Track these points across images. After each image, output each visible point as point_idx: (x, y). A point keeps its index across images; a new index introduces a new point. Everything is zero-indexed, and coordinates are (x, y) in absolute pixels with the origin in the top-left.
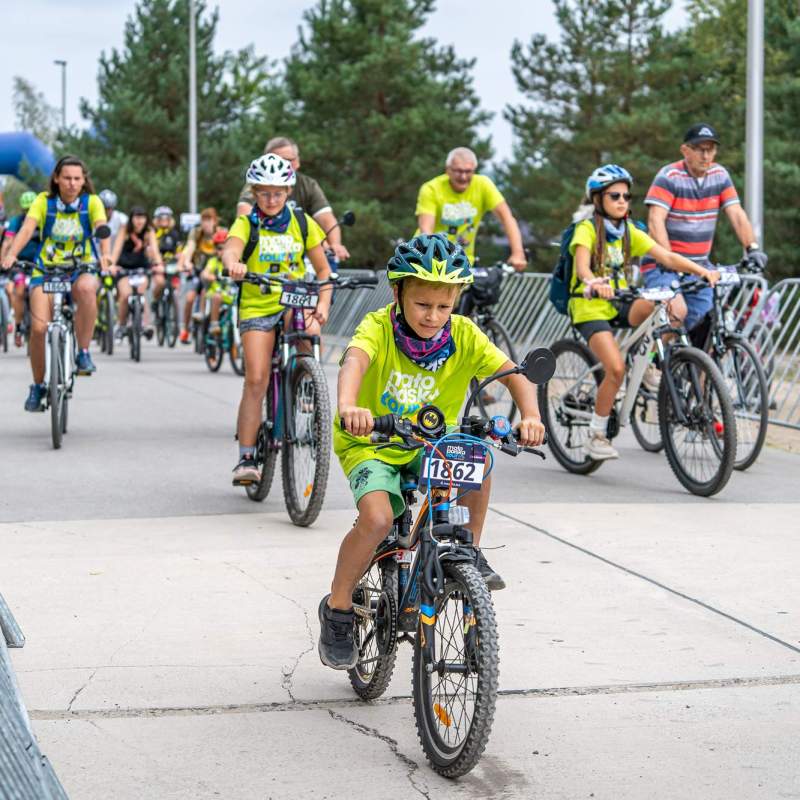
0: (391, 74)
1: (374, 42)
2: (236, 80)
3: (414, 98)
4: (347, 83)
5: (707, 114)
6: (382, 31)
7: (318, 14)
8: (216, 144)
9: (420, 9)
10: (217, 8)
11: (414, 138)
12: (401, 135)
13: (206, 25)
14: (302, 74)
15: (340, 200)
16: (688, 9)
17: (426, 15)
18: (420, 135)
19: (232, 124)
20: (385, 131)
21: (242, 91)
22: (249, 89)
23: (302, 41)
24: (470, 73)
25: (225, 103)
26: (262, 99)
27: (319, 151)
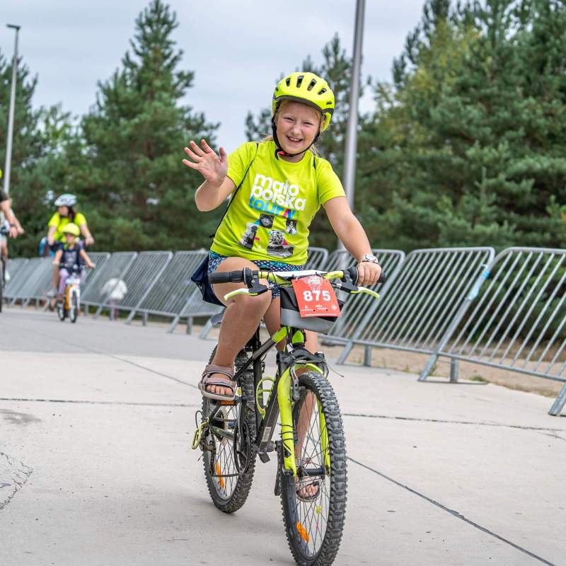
0: (156, 129)
1: (146, 105)
2: (47, 128)
3: (172, 148)
4: (124, 133)
5: (384, 174)
6: (153, 98)
7: (112, 86)
8: (28, 173)
9: (182, 84)
10: (37, 75)
11: (170, 176)
12: (162, 174)
13: (28, 86)
14: (93, 125)
15: (113, 217)
16: (376, 99)
17: (186, 90)
18: (175, 175)
19: (41, 159)
20: (149, 169)
21: (51, 136)
22: (56, 135)
23: (98, 103)
24: (215, 133)
25: (38, 144)
26: (65, 143)
27: (100, 181)
